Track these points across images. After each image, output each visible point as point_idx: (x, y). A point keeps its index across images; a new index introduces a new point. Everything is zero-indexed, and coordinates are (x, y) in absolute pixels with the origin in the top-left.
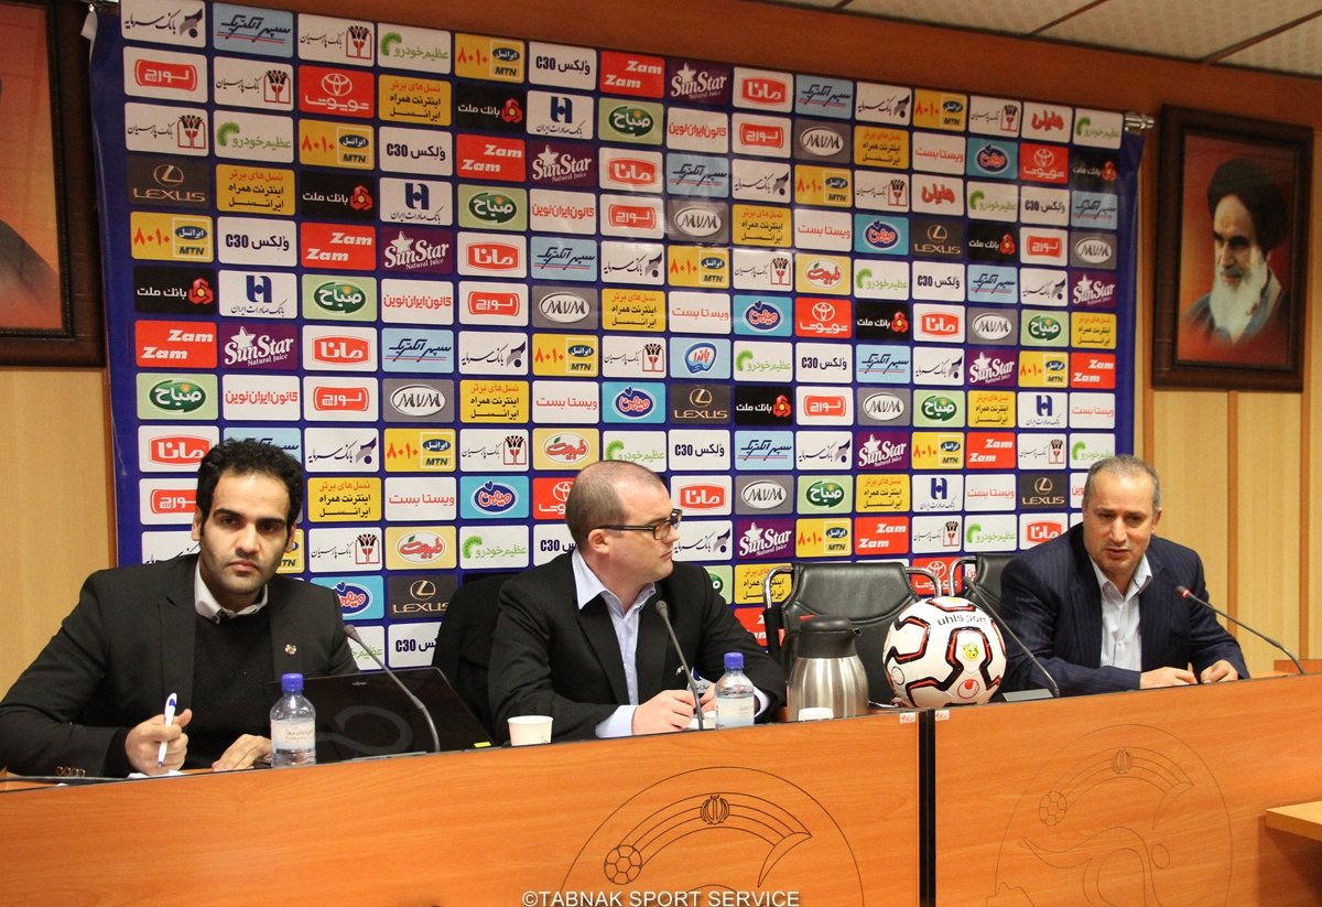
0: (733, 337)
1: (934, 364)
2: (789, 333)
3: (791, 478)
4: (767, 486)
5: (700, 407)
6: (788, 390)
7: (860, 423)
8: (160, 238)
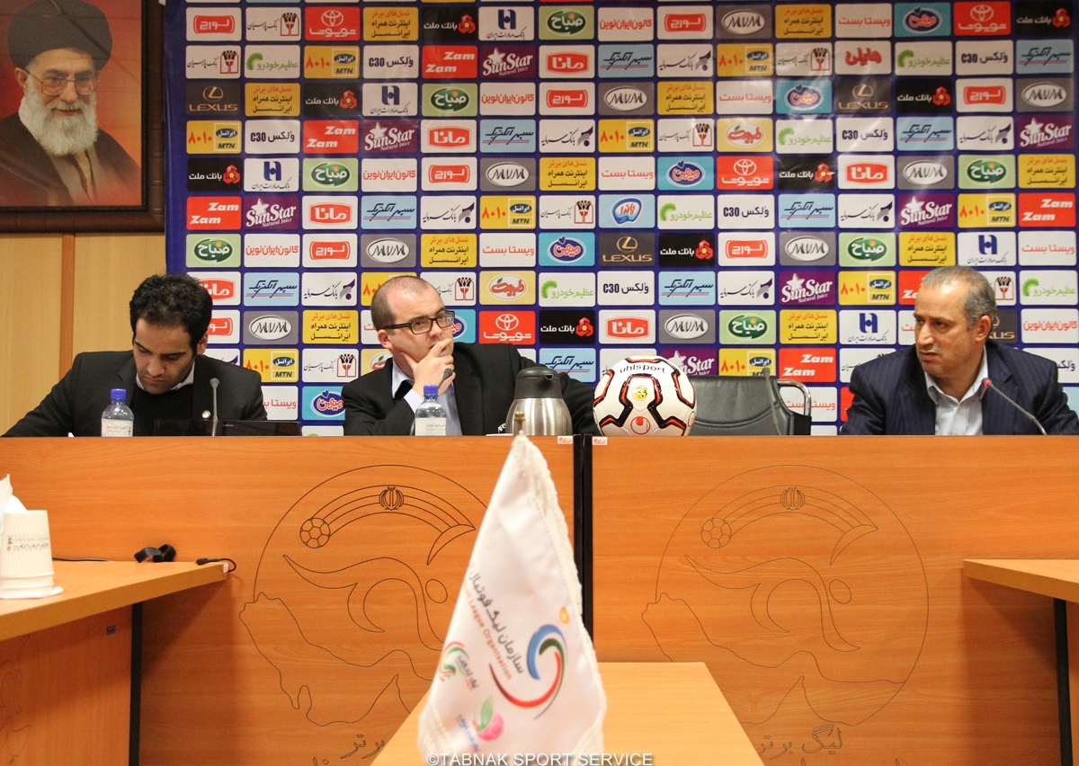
0: (657, 192)
1: (858, 209)
2: (711, 187)
3: (712, 312)
4: (689, 319)
5: (626, 252)
6: (711, 236)
7: (783, 263)
8: (203, 138)
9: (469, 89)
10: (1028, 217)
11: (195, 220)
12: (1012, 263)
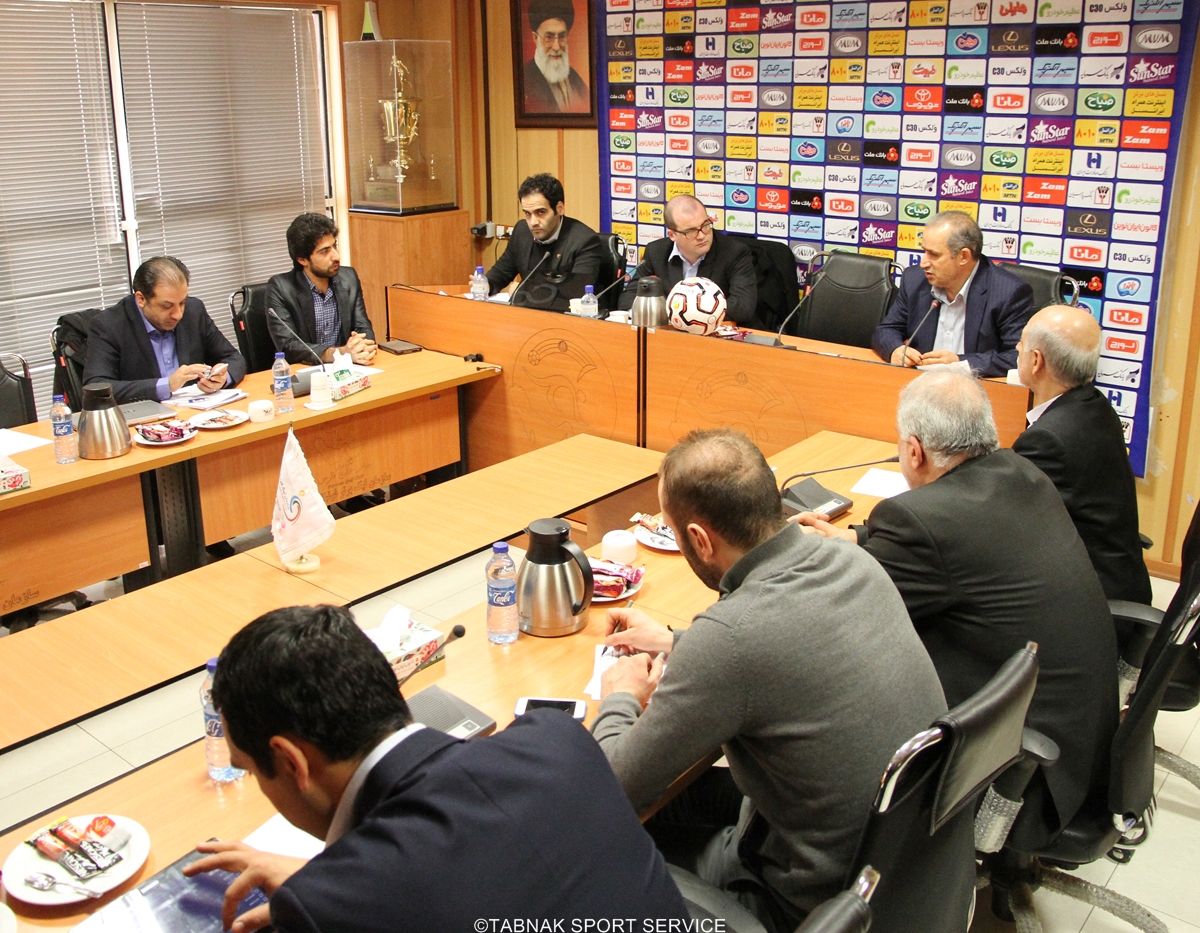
0: (864, 112)
1: (1001, 129)
2: (899, 109)
4: (880, 203)
5: (843, 154)
6: (897, 145)
7: (943, 167)
8: (617, 73)
9: (753, 38)
10: (1128, 140)
11: (614, 123)
12: (1111, 176)
